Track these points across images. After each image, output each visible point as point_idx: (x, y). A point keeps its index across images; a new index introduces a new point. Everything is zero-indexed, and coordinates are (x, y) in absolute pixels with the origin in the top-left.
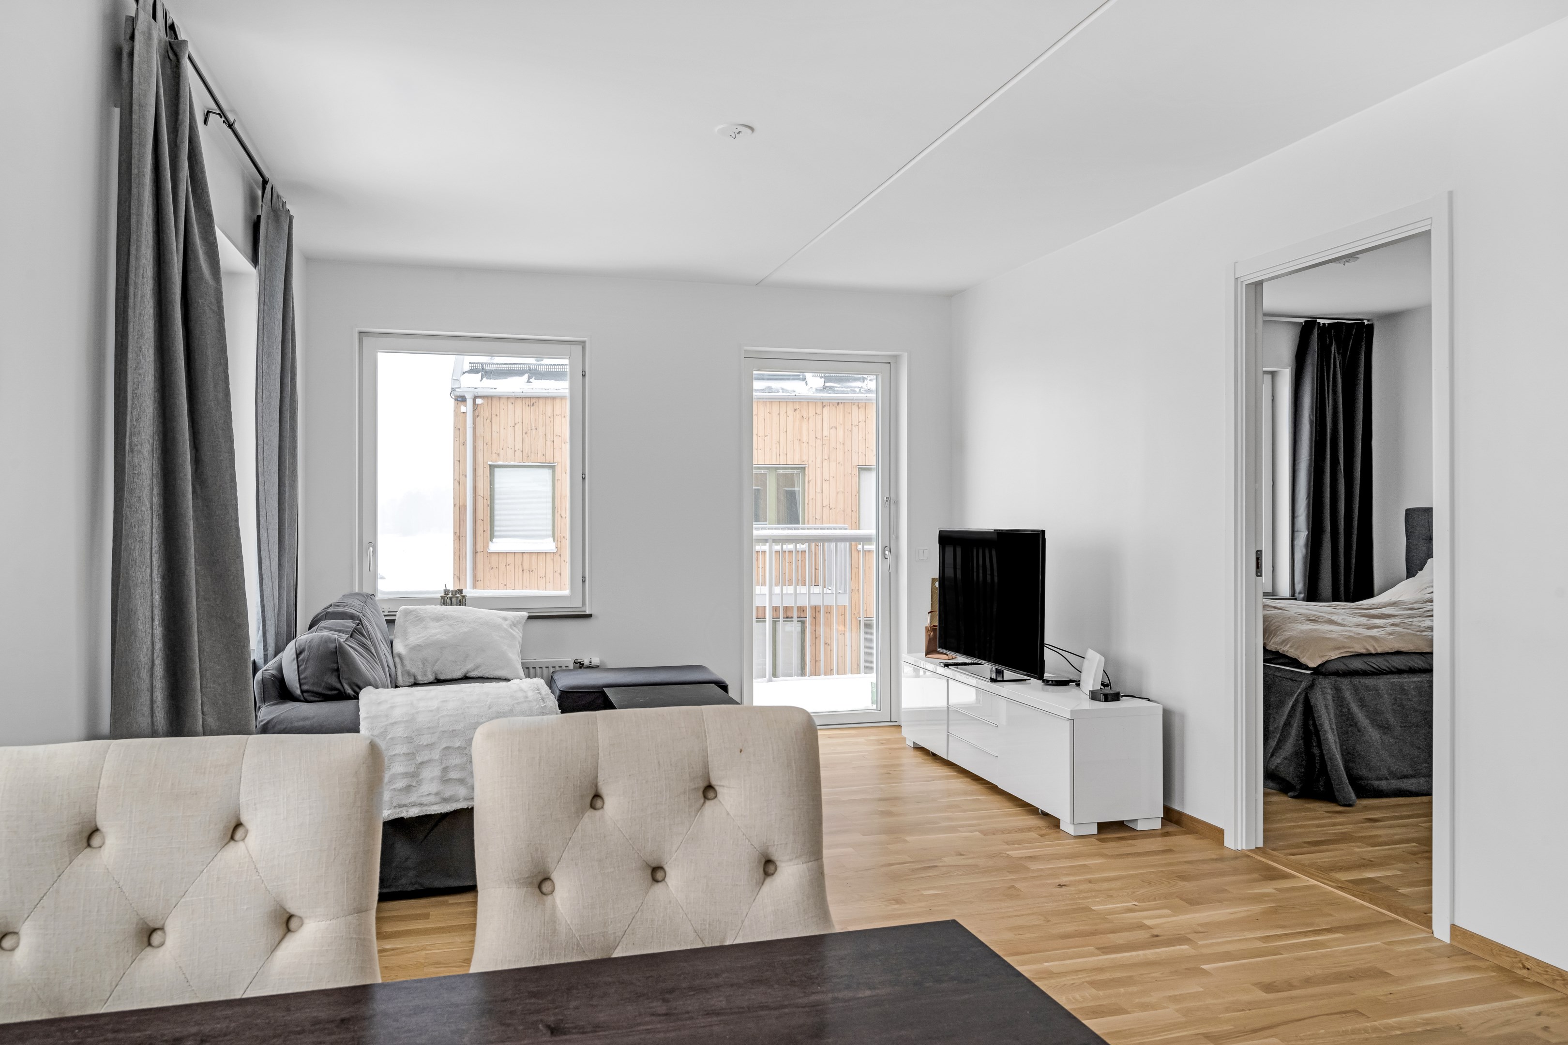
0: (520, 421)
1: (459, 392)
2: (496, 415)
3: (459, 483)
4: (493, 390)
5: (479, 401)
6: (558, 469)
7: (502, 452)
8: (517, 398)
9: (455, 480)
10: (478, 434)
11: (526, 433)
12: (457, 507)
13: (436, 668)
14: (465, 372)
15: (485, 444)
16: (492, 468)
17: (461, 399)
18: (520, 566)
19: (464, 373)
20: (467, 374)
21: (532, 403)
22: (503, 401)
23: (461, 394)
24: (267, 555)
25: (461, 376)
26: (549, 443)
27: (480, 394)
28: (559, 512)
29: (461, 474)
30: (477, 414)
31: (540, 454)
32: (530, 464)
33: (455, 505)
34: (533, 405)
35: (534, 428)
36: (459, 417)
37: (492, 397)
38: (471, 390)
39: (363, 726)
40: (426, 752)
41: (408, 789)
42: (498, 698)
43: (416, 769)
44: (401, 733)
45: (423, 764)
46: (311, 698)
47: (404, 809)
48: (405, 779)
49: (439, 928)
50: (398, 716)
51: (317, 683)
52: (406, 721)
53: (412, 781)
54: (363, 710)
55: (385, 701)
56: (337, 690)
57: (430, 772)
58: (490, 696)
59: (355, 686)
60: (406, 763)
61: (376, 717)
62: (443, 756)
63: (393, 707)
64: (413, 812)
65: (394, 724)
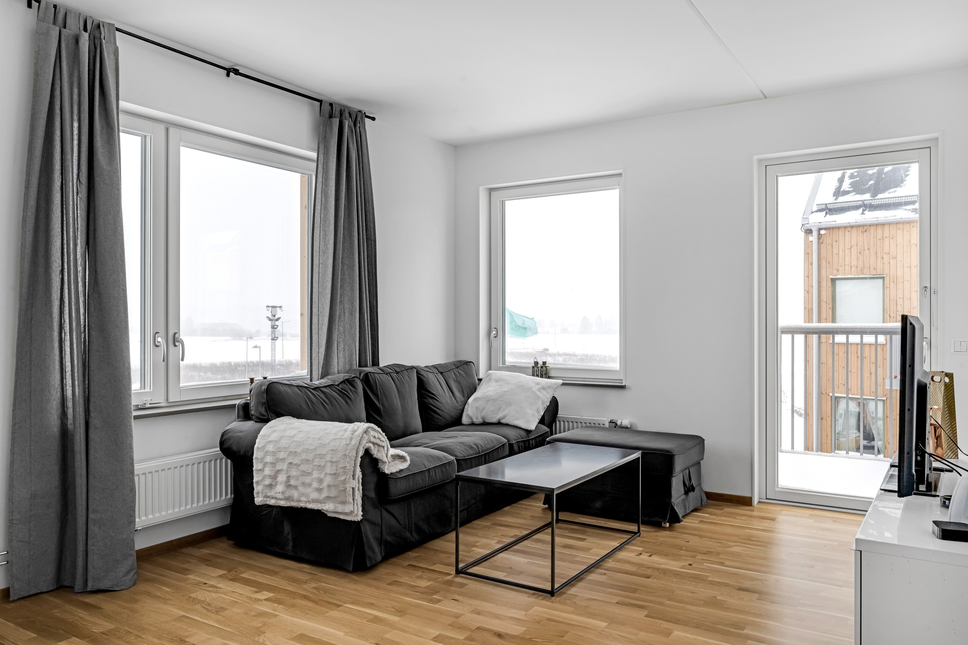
0: (855, 244)
1: (808, 226)
2: (836, 241)
3: (808, 292)
4: (834, 223)
5: (822, 232)
6: (887, 279)
7: (841, 269)
8: (852, 227)
9: (805, 290)
10: (822, 256)
11: (860, 253)
12: (807, 309)
13: (483, 414)
14: (814, 212)
15: (827, 263)
16: (833, 281)
17: (809, 232)
18: (856, 354)
19: (812, 213)
20: (815, 213)
21: (864, 230)
22: (841, 230)
23: (809, 228)
24: (316, 332)
25: (809, 215)
26: (879, 259)
27: (823, 227)
28: (888, 313)
29: (810, 286)
30: (821, 241)
31: (872, 268)
32: (864, 276)
33: (805, 308)
34: (866, 231)
35: (866, 249)
36: (808, 245)
37: (833, 228)
38: (817, 224)
39: (257, 441)
40: (281, 464)
41: (271, 486)
42: (328, 434)
43: (275, 474)
44: (271, 448)
45: (279, 471)
46: (256, 420)
47: (268, 499)
48: (270, 480)
49: (261, 583)
50: (274, 437)
51: (256, 410)
52: (276, 441)
53: (273, 481)
54: (262, 430)
55: (275, 426)
56: (265, 416)
57: (281, 478)
58: (325, 432)
59: (279, 415)
60: (271, 469)
61: (264, 436)
62: (288, 468)
63: (275, 431)
64: (272, 502)
65: (270, 442)
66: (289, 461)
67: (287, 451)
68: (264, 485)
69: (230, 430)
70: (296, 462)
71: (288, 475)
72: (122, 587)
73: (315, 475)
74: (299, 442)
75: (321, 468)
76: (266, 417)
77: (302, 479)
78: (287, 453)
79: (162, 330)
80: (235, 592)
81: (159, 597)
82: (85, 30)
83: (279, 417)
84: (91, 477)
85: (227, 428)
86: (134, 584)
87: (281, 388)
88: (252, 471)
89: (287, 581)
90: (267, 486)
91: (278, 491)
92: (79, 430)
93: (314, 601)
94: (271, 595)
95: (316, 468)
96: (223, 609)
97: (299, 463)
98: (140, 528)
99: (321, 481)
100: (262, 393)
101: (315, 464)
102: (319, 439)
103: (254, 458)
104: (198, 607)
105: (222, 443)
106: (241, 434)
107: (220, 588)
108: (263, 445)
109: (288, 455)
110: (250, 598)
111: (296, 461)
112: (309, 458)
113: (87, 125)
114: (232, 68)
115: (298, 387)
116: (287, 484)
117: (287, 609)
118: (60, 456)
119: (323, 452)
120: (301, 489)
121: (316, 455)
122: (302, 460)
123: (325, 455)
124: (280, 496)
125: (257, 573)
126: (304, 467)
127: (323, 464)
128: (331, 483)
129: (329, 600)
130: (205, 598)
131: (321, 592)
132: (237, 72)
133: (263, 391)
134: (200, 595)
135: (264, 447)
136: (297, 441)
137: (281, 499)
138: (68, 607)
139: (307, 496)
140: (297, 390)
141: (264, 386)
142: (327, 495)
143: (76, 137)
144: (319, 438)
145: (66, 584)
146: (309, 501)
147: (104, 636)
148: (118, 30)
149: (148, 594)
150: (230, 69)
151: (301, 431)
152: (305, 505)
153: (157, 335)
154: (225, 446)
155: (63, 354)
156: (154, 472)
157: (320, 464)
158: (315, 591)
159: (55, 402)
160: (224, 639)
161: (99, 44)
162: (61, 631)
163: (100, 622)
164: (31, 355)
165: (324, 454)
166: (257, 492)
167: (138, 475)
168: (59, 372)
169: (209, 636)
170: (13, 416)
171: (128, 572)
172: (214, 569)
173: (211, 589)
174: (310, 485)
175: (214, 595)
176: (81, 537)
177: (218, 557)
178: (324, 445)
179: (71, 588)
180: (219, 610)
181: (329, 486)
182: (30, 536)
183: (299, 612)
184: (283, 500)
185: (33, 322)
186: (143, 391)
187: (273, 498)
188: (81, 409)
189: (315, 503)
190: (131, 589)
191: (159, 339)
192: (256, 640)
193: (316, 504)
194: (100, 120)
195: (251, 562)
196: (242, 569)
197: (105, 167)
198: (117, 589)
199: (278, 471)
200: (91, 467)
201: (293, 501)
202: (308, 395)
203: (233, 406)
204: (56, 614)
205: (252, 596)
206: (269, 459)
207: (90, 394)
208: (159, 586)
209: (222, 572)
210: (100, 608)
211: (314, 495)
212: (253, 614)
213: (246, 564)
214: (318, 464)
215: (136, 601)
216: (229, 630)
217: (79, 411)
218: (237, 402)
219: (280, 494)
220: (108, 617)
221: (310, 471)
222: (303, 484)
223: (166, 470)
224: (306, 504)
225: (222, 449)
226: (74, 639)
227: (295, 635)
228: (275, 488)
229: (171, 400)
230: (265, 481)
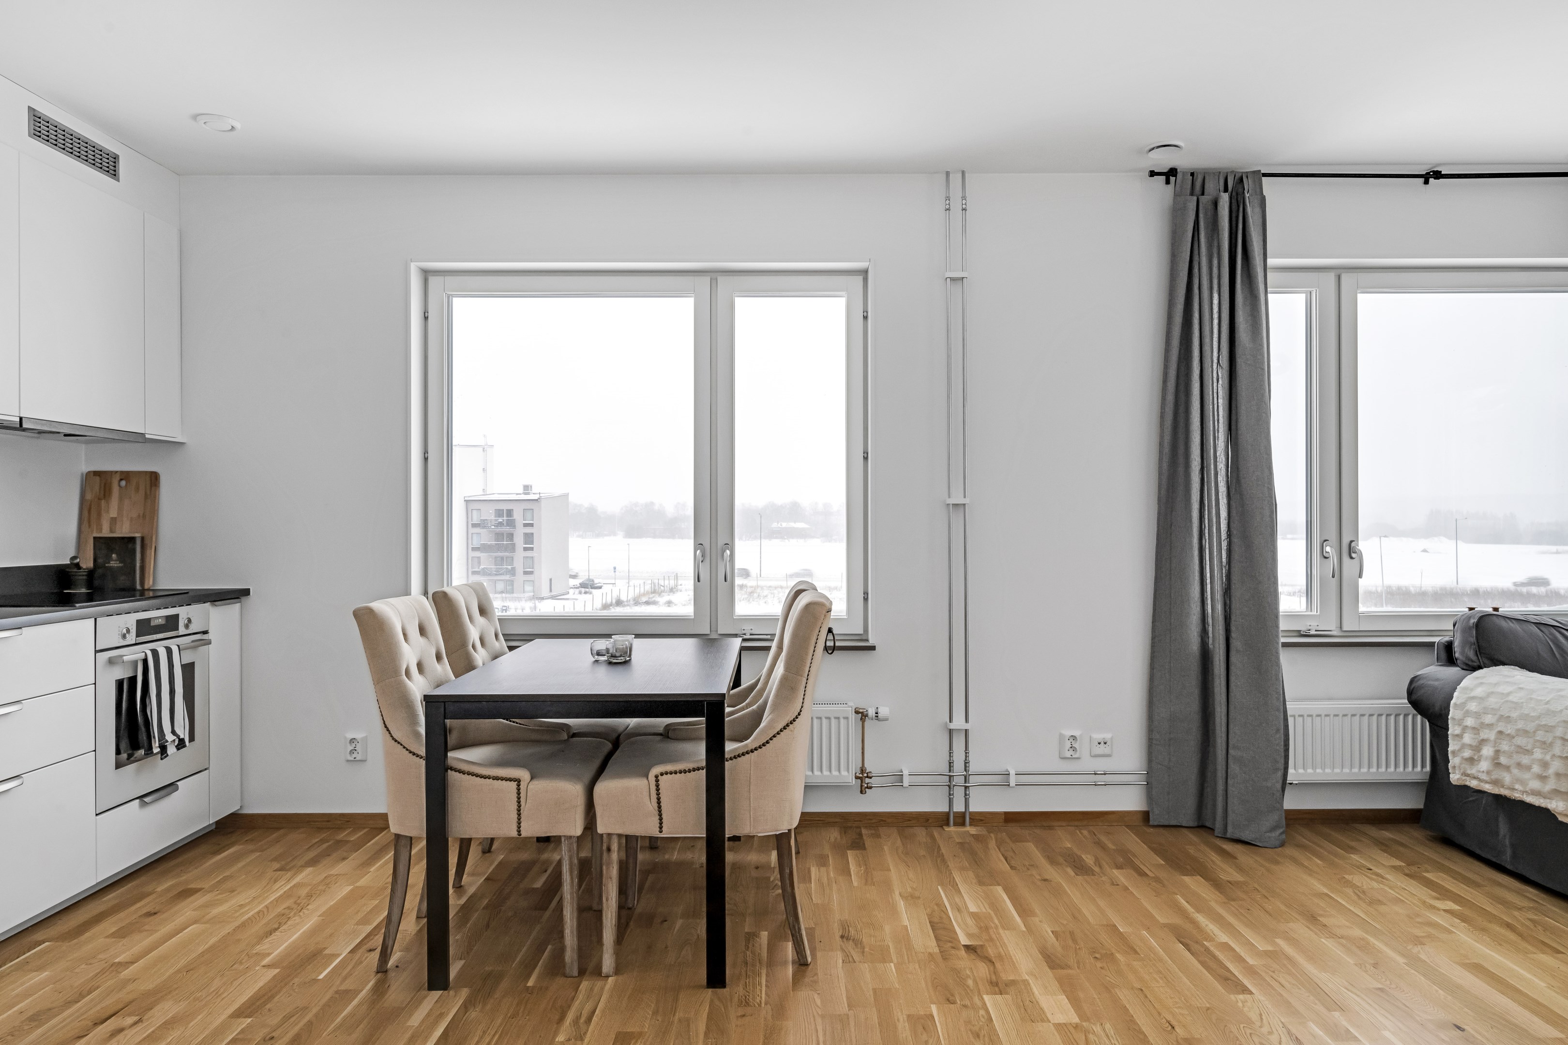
39: (1456, 694)
40: (1487, 731)
41: (1471, 761)
42: (1562, 696)
43: (1478, 744)
44: (1474, 707)
45: (1483, 742)
46: (1462, 666)
47: (1468, 778)
48: (1470, 751)
49: (1448, 891)
50: (1479, 692)
51: (1462, 653)
52: (1481, 698)
53: (1474, 755)
54: (1464, 681)
55: (1484, 677)
56: (1475, 662)
57: (1487, 751)
58: (1559, 693)
59: (1496, 662)
60: (1472, 736)
61: (1466, 689)
62: (1496, 738)
63: (1482, 683)
64: (1473, 784)
65: (1473, 698)
66: (1499, 729)
67: (1496, 714)
68: (1462, 758)
69: (1421, 676)
70: (1509, 732)
71: (1496, 748)
72: (1267, 845)
73: (1538, 754)
74: (1516, 703)
75: (1546, 746)
76: (1475, 664)
77: (1517, 758)
78: (1497, 717)
79: (1333, 536)
80: (1406, 890)
81: (1306, 867)
82: (1226, 190)
83: (1495, 666)
84: (1231, 707)
85: (1419, 673)
86: (1282, 845)
87: (1503, 624)
88: (1447, 736)
89: (1488, 899)
90: (1466, 759)
91: (1482, 770)
92: (1218, 651)
93: (1520, 935)
94: (1456, 907)
95: (1538, 744)
96: (1380, 902)
97: (1513, 733)
98: (1297, 782)
99: (1545, 765)
100: (1470, 628)
101: (1538, 738)
102: (1547, 703)
103: (1449, 717)
104: (1349, 891)
105: (1410, 692)
106: (1436, 683)
107: (1387, 879)
108: (1463, 701)
109: (1499, 720)
110: (1424, 903)
111: (1509, 730)
112: (1528, 729)
113: (1228, 300)
114: (1431, 172)
115: (1538, 624)
116: (1496, 761)
117: (1471, 930)
118: (1200, 679)
119: (1551, 722)
120: (1515, 771)
121: (1540, 726)
122: (1518, 730)
123: (1554, 727)
124: (1484, 777)
125: (1449, 878)
126: (1520, 741)
127: (1550, 740)
128: (1562, 771)
129: (1547, 941)
130: (1362, 884)
131: (1540, 928)
132: (1438, 175)
133: (1471, 625)
134: (1358, 879)
135: (1464, 704)
136: (1512, 702)
137: (1486, 782)
138: (1203, 847)
139: (1522, 782)
140: (1535, 629)
141: (1474, 619)
142: (1554, 787)
143: (1216, 316)
144: (1548, 701)
145: (1208, 824)
146: (1526, 792)
147: (1229, 884)
148: (1265, 175)
149: (1295, 860)
150: (1428, 174)
151: (1521, 688)
152: (1521, 796)
153: (1325, 544)
154: (1414, 697)
155: (1204, 564)
156: (1314, 716)
157: (1545, 740)
158: (1528, 923)
159: (1195, 617)
160: (1366, 933)
161: (1242, 201)
162: (1188, 867)
163: (1231, 870)
164: (1170, 564)
165: (1551, 726)
166: (1453, 765)
167: (1294, 716)
168: (1199, 584)
169: (1347, 924)
170: (1152, 628)
171: (1273, 829)
172: (1389, 857)
173: (1374, 877)
174: (1529, 768)
175: (1375, 885)
176: (1221, 773)
177: (1402, 844)
178: (1553, 712)
179: (1211, 830)
180: (1374, 902)
181: (1558, 775)
182: (1170, 761)
183: (1488, 939)
184: (1489, 783)
185: (1173, 527)
186: (1309, 613)
187: (1475, 778)
188: (1220, 628)
189: (1536, 795)
190: (1276, 849)
191: (1328, 549)
192: (1409, 948)
193: (1538, 797)
194: (1242, 289)
195: (1447, 863)
196: (1429, 868)
197: (1247, 345)
198: (1260, 845)
199: (1483, 740)
200: (1231, 694)
201: (1503, 786)
202: (1556, 638)
203: (1431, 645)
204: (1190, 850)
205: (1427, 900)
206: (1470, 722)
207: (1232, 611)
208: (1310, 856)
209: (1398, 863)
210: (1236, 858)
211: (1535, 784)
212: (1419, 920)
213: (1439, 863)
214: (1541, 740)
215: (1277, 863)
216: (1378, 926)
217: (1219, 630)
218: (1436, 639)
219: (1485, 774)
220: (1240, 869)
221: (1529, 747)
222: (1519, 765)
223: (1332, 716)
224: (1523, 795)
225: (1410, 702)
226: (1199, 877)
227: (1468, 961)
228: (1477, 765)
229: (1345, 629)
230: (1464, 752)
